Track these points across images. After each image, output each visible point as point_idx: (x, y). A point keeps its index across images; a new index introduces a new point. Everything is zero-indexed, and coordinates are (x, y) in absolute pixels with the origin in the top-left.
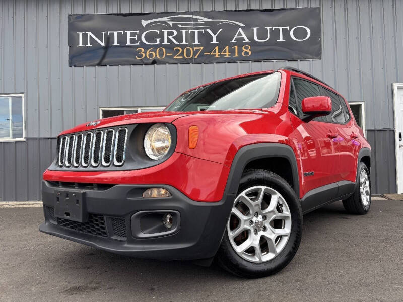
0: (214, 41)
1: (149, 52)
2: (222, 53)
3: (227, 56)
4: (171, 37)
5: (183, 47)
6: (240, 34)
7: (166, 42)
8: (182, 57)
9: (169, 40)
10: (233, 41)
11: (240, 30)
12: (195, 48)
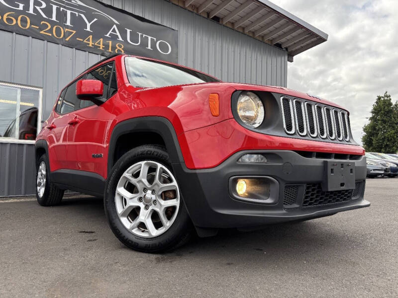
0: (88, 29)
1: (8, 16)
2: (96, 44)
3: (101, 48)
4: (38, 8)
5: (53, 23)
6: (114, 30)
7: (31, 11)
8: (50, 35)
9: (35, 10)
10: (108, 35)
11: (115, 26)
12: (66, 30)
